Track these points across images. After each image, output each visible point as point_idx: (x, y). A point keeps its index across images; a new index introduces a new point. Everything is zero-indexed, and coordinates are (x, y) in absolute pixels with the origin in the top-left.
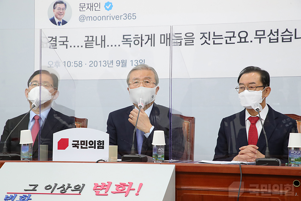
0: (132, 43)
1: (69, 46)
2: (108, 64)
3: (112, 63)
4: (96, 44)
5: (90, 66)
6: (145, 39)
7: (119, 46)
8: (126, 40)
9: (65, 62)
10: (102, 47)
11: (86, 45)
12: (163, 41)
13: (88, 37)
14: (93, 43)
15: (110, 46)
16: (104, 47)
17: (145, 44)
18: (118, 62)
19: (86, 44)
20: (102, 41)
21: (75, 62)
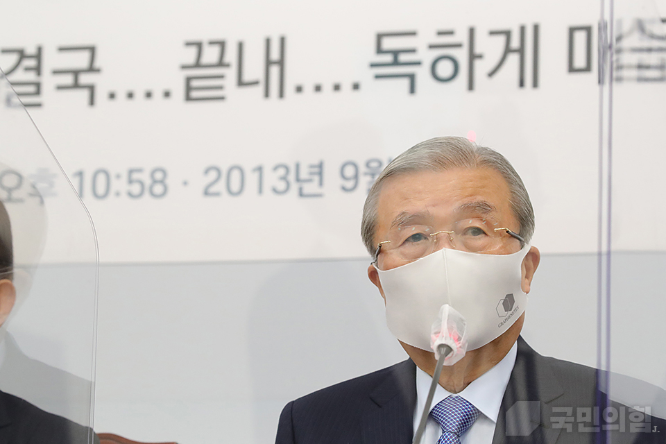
0: (423, 74)
1: (101, 95)
2: (298, 180)
3: (320, 174)
4: (241, 83)
5: (206, 193)
6: (491, 48)
7: (356, 87)
8: (388, 58)
9: (80, 174)
10: (267, 94)
11: (189, 89)
12: (580, 61)
13: (199, 45)
14: (221, 77)
15: (309, 89)
16: (281, 94)
17: (491, 74)
18: (349, 171)
19: (189, 80)
20: (269, 63)
21: (131, 172)
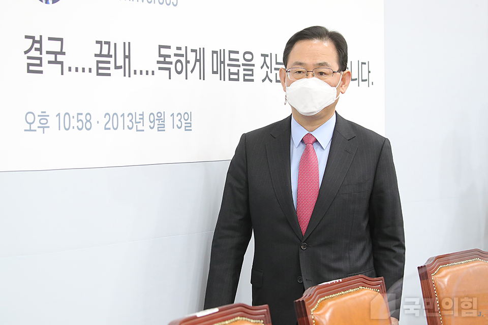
0: (173, 69)
2: (136, 123)
3: (143, 119)
4: (116, 67)
5: (106, 129)
8: (163, 60)
9: (59, 115)
10: (125, 75)
11: (98, 68)
12: (215, 68)
13: (101, 43)
14: (110, 62)
16: (129, 75)
17: (192, 72)
18: (152, 118)
19: (98, 63)
20: (125, 57)
21: (78, 114)
